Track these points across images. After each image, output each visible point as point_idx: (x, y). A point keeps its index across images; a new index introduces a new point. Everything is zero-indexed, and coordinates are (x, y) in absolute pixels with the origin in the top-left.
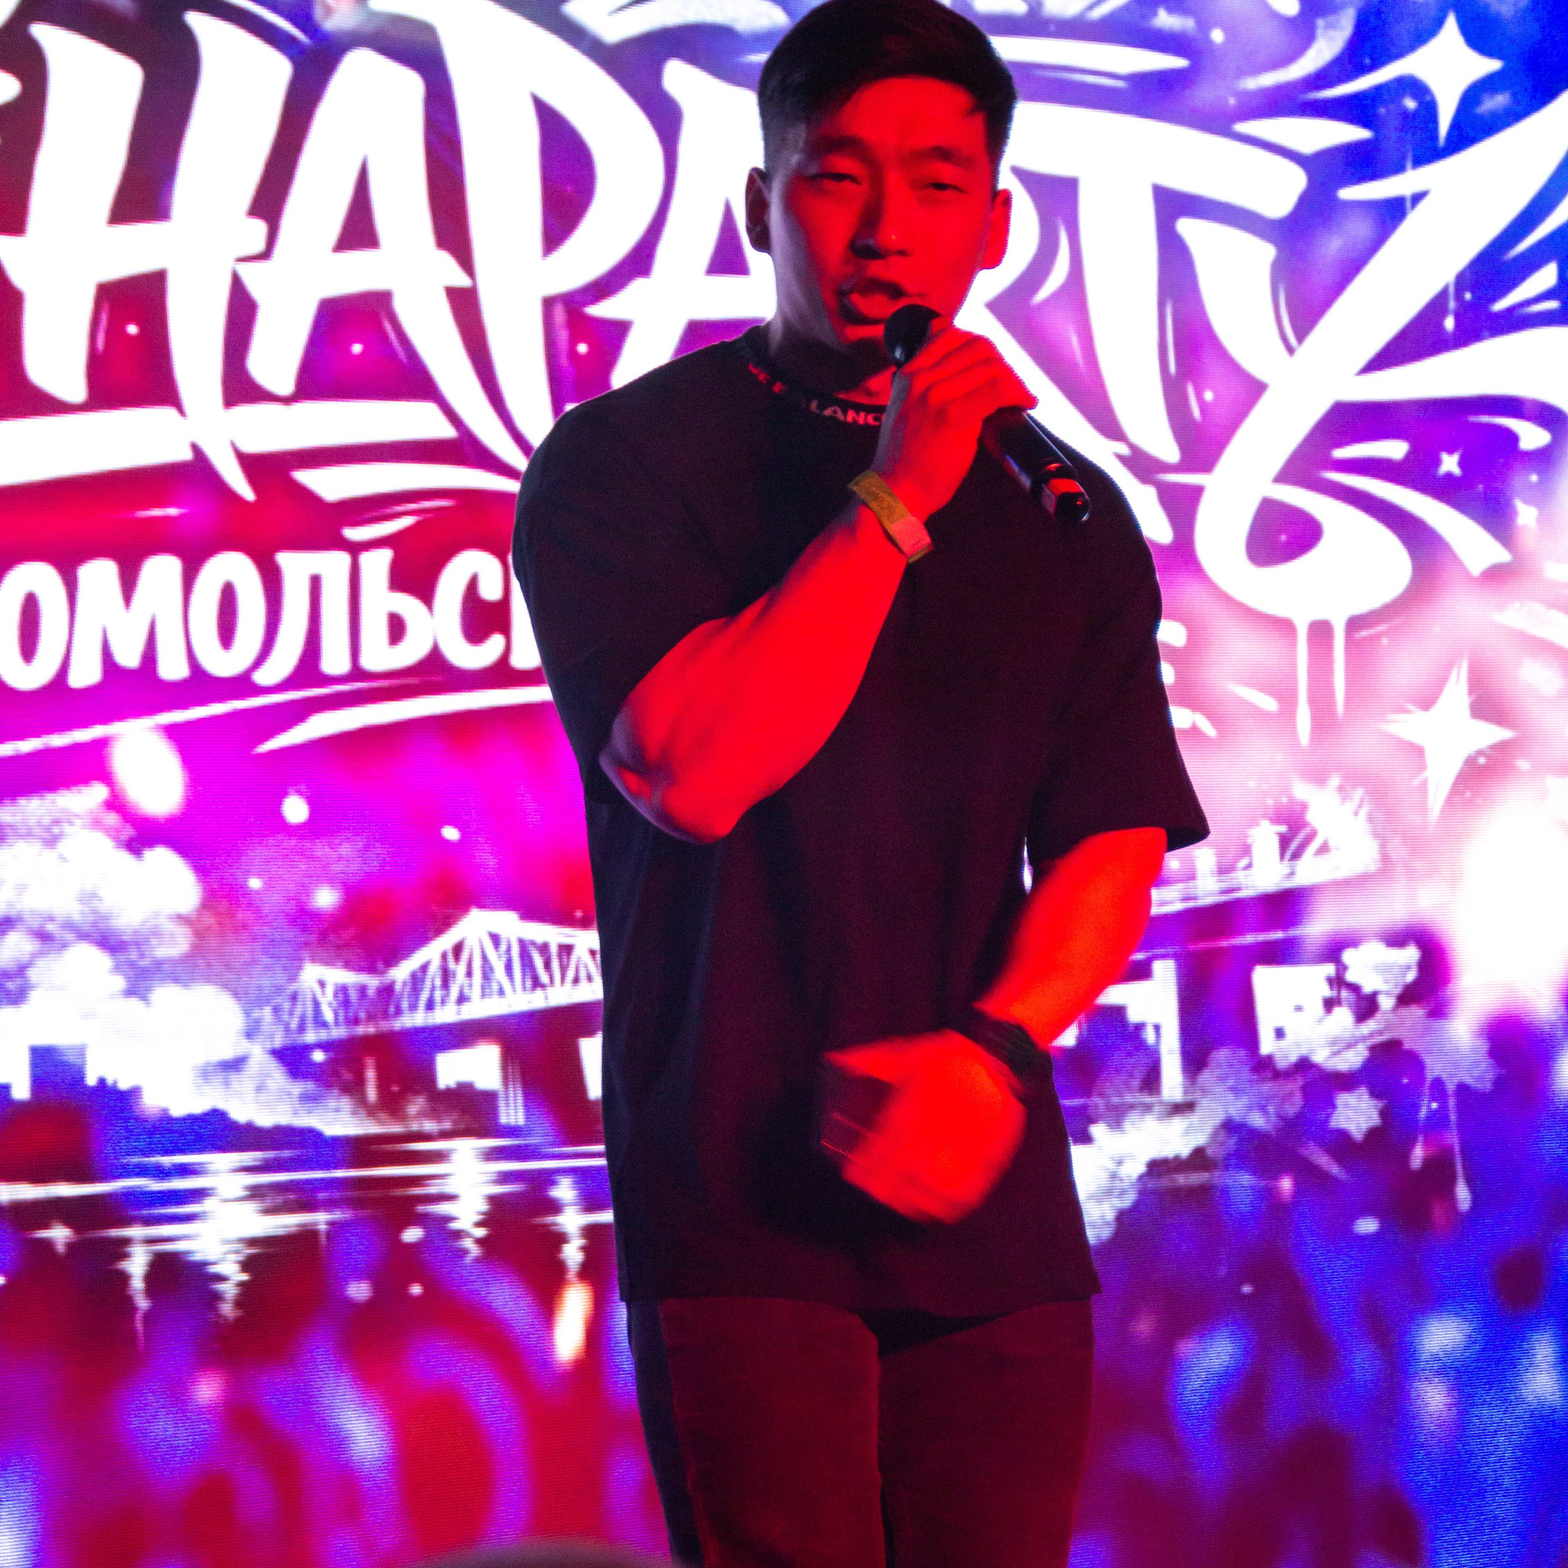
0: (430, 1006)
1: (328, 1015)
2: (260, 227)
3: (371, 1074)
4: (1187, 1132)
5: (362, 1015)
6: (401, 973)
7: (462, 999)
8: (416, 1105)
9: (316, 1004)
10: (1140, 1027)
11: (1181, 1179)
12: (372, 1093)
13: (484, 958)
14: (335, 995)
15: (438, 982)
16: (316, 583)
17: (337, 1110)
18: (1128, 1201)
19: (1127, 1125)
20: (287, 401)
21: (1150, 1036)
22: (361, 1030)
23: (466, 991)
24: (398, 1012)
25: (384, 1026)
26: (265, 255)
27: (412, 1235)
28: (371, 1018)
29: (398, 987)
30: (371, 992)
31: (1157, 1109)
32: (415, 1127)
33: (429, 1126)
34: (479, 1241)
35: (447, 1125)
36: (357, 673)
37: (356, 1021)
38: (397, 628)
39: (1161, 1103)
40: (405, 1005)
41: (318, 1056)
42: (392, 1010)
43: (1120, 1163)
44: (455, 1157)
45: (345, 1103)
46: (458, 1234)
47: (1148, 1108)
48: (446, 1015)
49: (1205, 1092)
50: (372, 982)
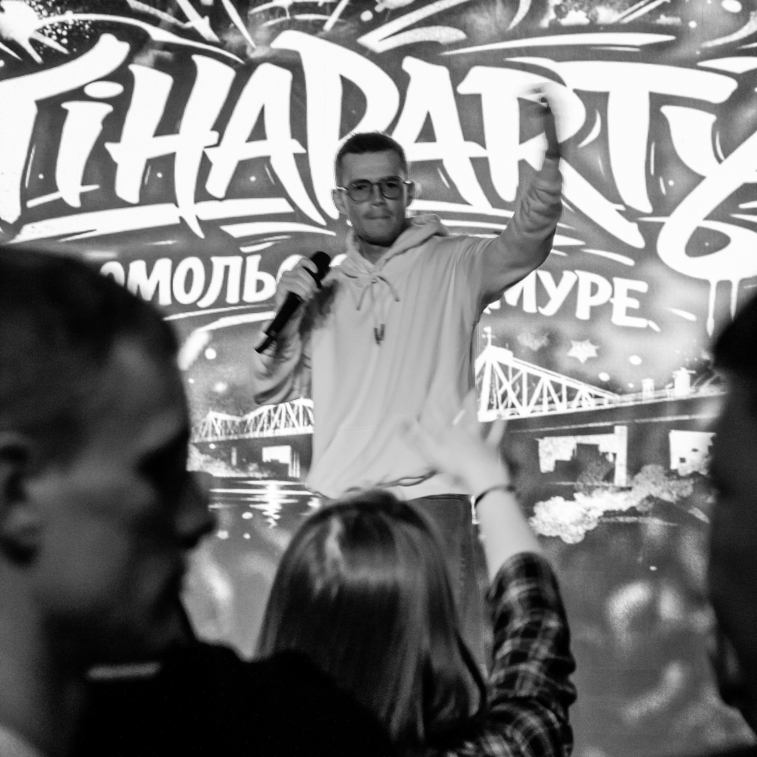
0: (262, 429)
1: (218, 431)
2: (215, 135)
3: (234, 455)
4: (626, 500)
5: (232, 432)
6: (250, 417)
7: (276, 427)
8: (253, 467)
9: (213, 426)
10: (605, 454)
11: (621, 519)
12: (234, 461)
13: (287, 413)
14: (222, 424)
15: (266, 421)
16: (227, 269)
17: (219, 467)
18: (592, 526)
19: (594, 494)
20: (221, 200)
21: (610, 458)
22: (231, 437)
23: (278, 425)
24: (248, 431)
25: (242, 436)
26: (218, 145)
27: (247, 516)
28: (236, 433)
29: (248, 422)
30: (237, 424)
31: (611, 489)
32: (251, 475)
33: (258, 475)
34: (276, 520)
35: (266, 475)
36: (241, 302)
37: (230, 434)
38: (260, 285)
39: (614, 487)
40: (251, 429)
41: (212, 446)
42: (245, 430)
43: (589, 510)
44: (268, 487)
45: (223, 464)
46: (267, 517)
47: (606, 488)
48: (269, 433)
49: (637, 483)
50: (238, 420)
